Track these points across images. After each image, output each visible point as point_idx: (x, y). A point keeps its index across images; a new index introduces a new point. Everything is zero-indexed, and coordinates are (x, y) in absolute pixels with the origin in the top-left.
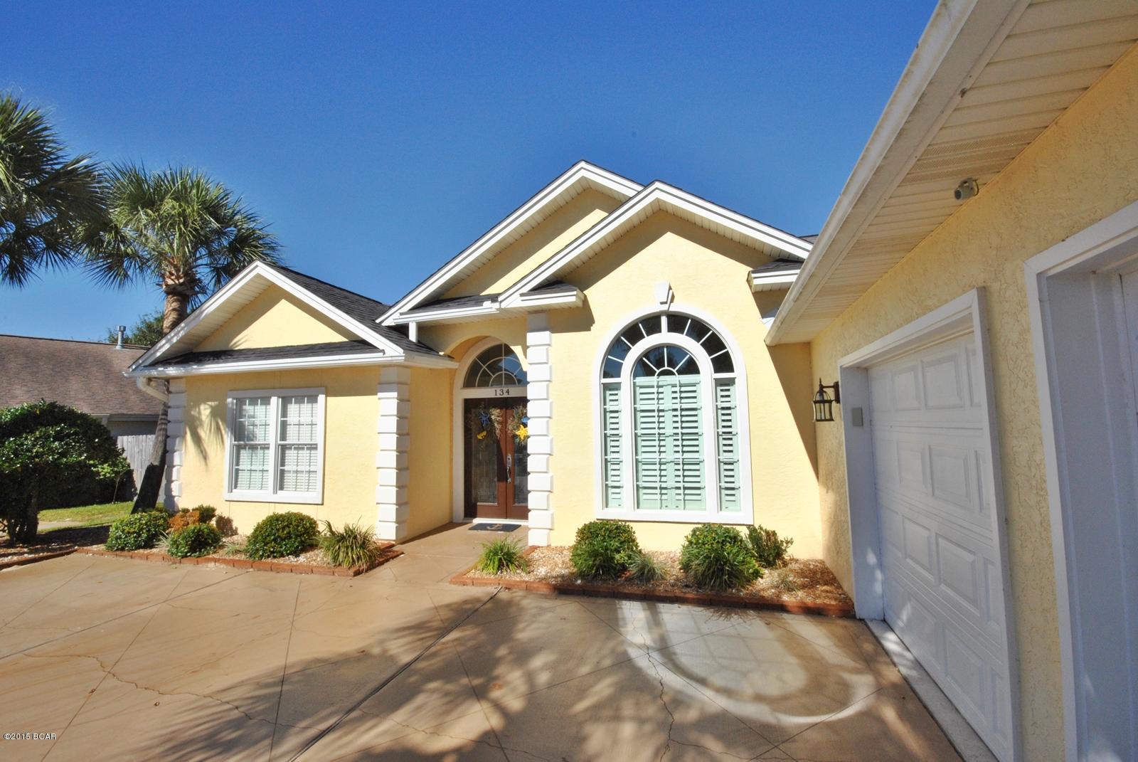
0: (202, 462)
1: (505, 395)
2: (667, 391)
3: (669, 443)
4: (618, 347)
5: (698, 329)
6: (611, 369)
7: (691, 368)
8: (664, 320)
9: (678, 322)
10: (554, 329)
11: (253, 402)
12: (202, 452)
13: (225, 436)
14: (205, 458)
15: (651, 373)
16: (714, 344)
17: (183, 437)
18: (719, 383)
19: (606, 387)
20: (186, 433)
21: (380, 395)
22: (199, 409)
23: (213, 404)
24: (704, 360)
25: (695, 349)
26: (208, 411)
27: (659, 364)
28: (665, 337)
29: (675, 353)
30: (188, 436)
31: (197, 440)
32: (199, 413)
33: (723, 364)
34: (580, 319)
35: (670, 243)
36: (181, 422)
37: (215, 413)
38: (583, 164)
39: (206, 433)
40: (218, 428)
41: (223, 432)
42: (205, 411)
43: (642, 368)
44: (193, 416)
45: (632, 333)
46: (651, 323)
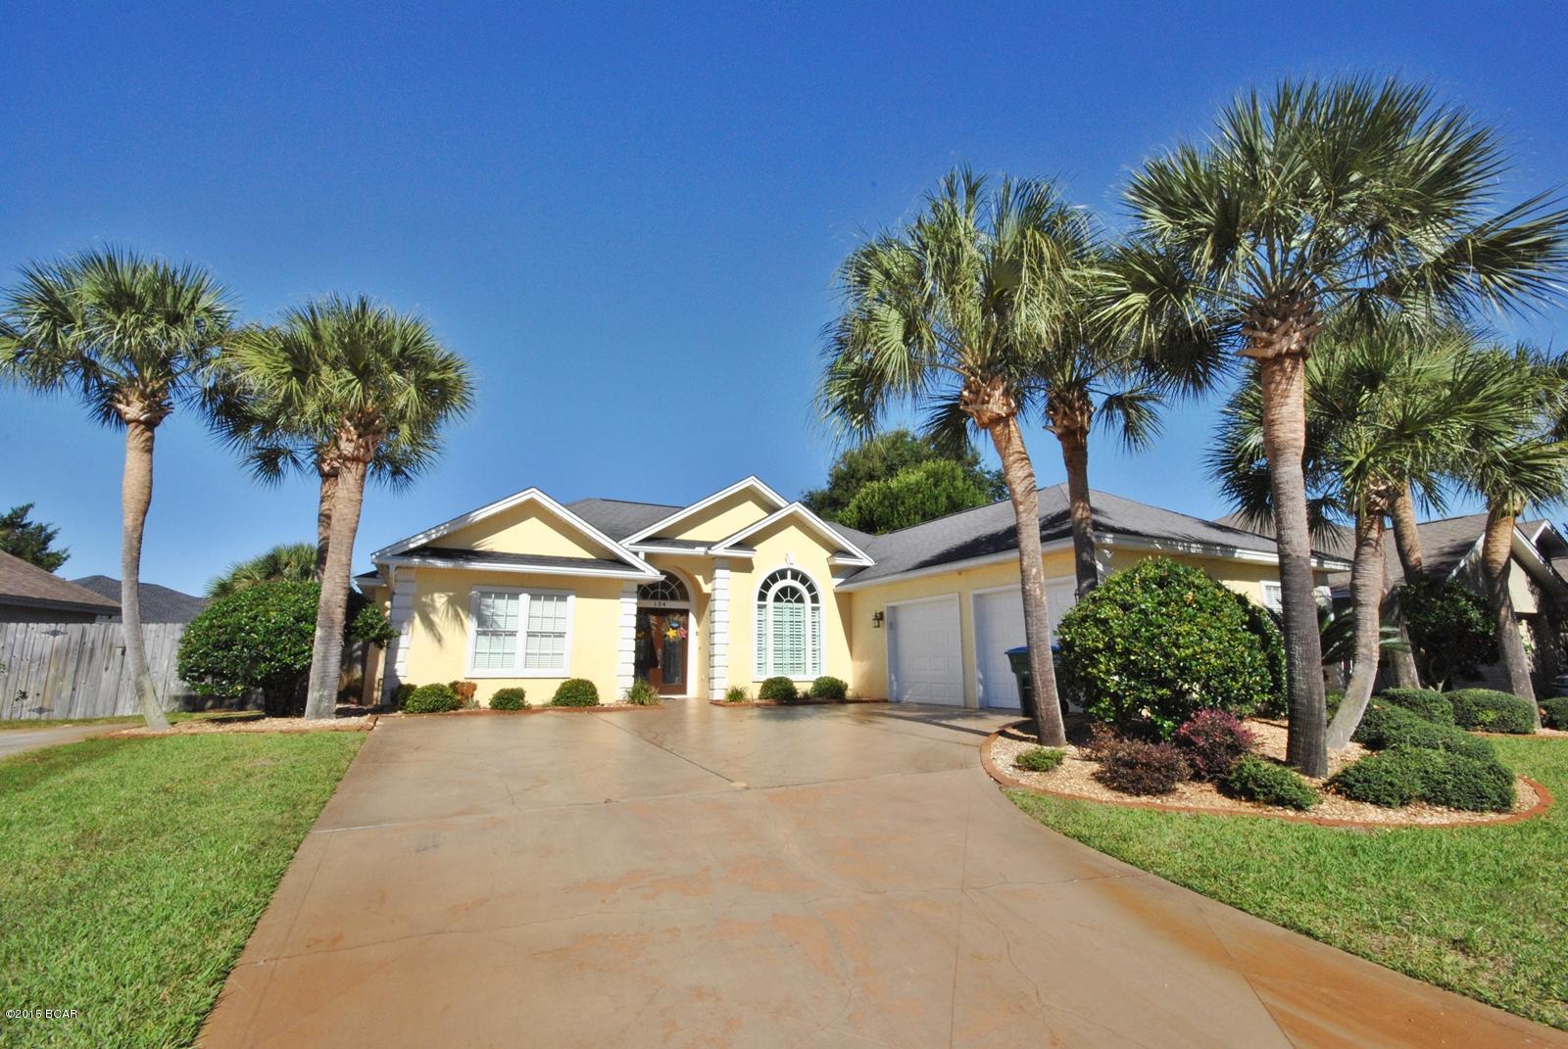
0: (436, 644)
1: (662, 607)
2: (787, 612)
3: (788, 639)
4: (766, 586)
5: (804, 580)
6: (762, 597)
7: (800, 600)
8: (789, 573)
9: (795, 575)
10: (733, 569)
11: (499, 596)
12: (435, 635)
13: (465, 621)
14: (440, 640)
15: (782, 601)
16: (811, 589)
17: (411, 620)
18: (813, 609)
19: (760, 607)
20: (414, 618)
21: (623, 600)
22: (432, 597)
23: (451, 594)
24: (807, 596)
25: (803, 589)
26: (445, 599)
27: (786, 597)
28: (789, 582)
29: (794, 591)
30: (417, 620)
31: (430, 625)
32: (433, 600)
33: (815, 599)
34: (746, 566)
35: (792, 532)
36: (409, 608)
37: (451, 602)
38: (753, 477)
39: (441, 619)
40: (457, 615)
41: (463, 617)
42: (440, 600)
43: (777, 599)
44: (425, 604)
45: (773, 578)
46: (782, 574)
